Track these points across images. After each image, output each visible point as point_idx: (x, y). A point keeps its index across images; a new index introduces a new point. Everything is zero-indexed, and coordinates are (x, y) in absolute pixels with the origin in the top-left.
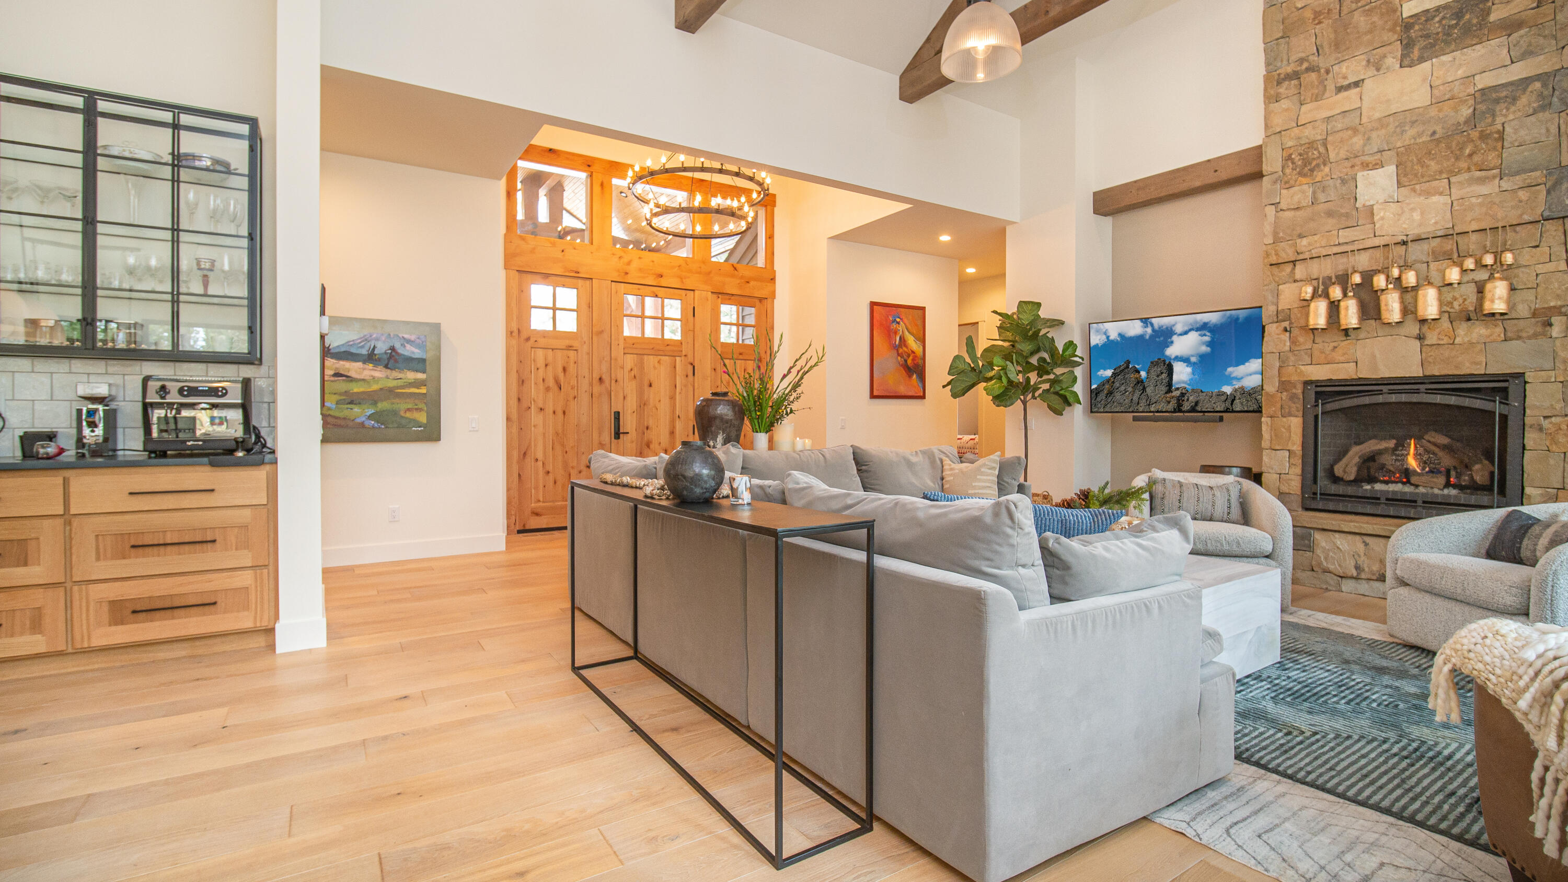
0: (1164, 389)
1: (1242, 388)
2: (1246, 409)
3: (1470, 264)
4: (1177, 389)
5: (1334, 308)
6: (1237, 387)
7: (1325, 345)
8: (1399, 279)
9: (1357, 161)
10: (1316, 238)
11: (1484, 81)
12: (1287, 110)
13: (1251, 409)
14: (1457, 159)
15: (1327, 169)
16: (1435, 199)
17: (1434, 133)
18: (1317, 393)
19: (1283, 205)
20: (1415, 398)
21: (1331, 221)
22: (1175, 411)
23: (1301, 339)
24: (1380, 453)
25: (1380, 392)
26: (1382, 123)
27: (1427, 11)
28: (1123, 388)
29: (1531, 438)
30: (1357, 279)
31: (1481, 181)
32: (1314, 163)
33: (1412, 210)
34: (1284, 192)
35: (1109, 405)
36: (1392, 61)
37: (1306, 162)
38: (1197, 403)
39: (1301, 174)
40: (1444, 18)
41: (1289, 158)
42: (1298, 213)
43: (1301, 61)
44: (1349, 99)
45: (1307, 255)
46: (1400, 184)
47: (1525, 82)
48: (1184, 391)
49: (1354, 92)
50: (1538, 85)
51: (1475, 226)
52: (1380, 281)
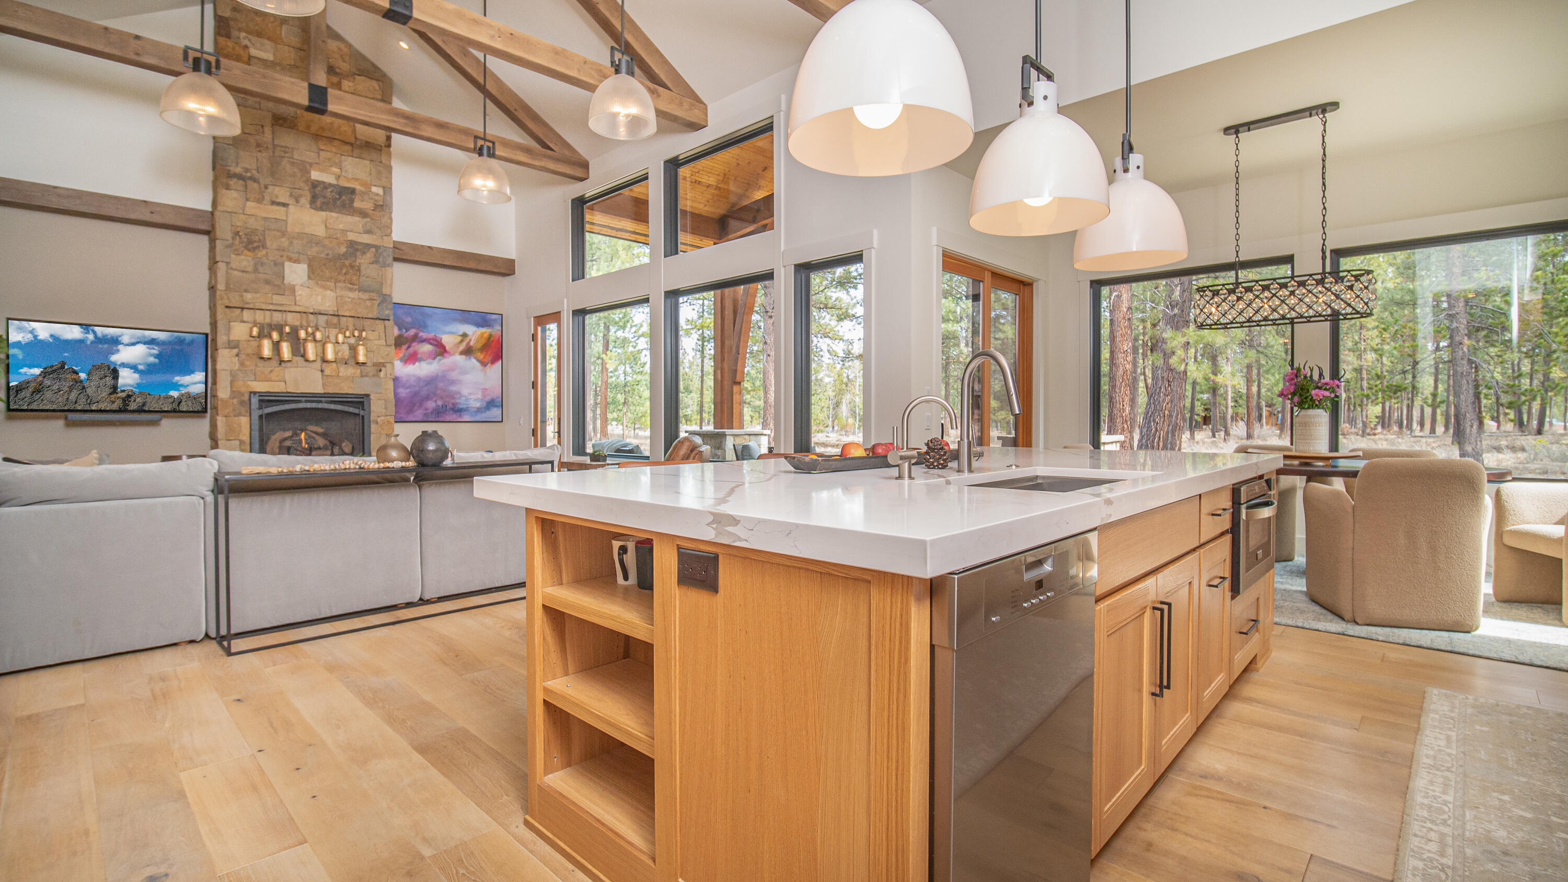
0: (108, 391)
1: (188, 393)
2: (191, 409)
3: (348, 334)
4: (123, 391)
5: (276, 346)
6: (183, 392)
7: (263, 367)
8: (313, 334)
9: (285, 254)
10: (258, 295)
11: (351, 236)
12: (235, 199)
13: (196, 410)
14: (339, 274)
15: (264, 252)
16: (329, 292)
17: (328, 255)
18: (260, 401)
19: (233, 265)
20: (320, 406)
21: (268, 287)
22: (119, 411)
23: (248, 363)
24: (285, 439)
25: (300, 402)
26: (300, 236)
27: (324, 183)
28: (55, 387)
29: (373, 427)
30: (287, 329)
31: (351, 290)
32: (255, 245)
33: (317, 295)
34: (233, 256)
35: (35, 403)
36: (305, 201)
37: (250, 242)
38: (144, 405)
39: (246, 248)
40: (332, 192)
41: (237, 233)
42: (245, 275)
43: (247, 170)
44: (278, 212)
45: (251, 306)
46: (309, 278)
47: (368, 246)
48: (130, 393)
49: (283, 209)
50: (373, 250)
51: (347, 314)
52: (302, 334)
